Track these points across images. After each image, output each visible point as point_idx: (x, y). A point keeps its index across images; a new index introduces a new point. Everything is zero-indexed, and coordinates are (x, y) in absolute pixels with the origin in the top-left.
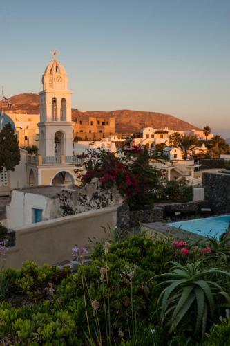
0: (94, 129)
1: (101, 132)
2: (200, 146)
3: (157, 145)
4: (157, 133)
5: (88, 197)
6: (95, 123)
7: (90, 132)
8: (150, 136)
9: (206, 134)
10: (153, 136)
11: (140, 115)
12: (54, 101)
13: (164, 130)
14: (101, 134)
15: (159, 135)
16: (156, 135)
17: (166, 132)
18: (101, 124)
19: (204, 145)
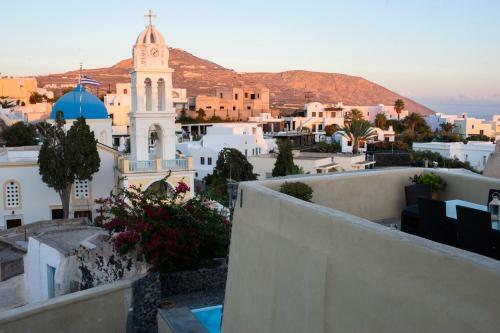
0: (240, 104)
1: (249, 108)
2: (387, 129)
3: (327, 127)
4: (327, 109)
5: (104, 260)
6: (241, 96)
7: (234, 108)
8: (317, 115)
9: (398, 111)
10: (321, 115)
11: (320, 77)
12: (148, 82)
13: (337, 106)
14: (250, 111)
15: (330, 113)
16: (324, 113)
17: (340, 109)
18: (250, 96)
19: (391, 128)
